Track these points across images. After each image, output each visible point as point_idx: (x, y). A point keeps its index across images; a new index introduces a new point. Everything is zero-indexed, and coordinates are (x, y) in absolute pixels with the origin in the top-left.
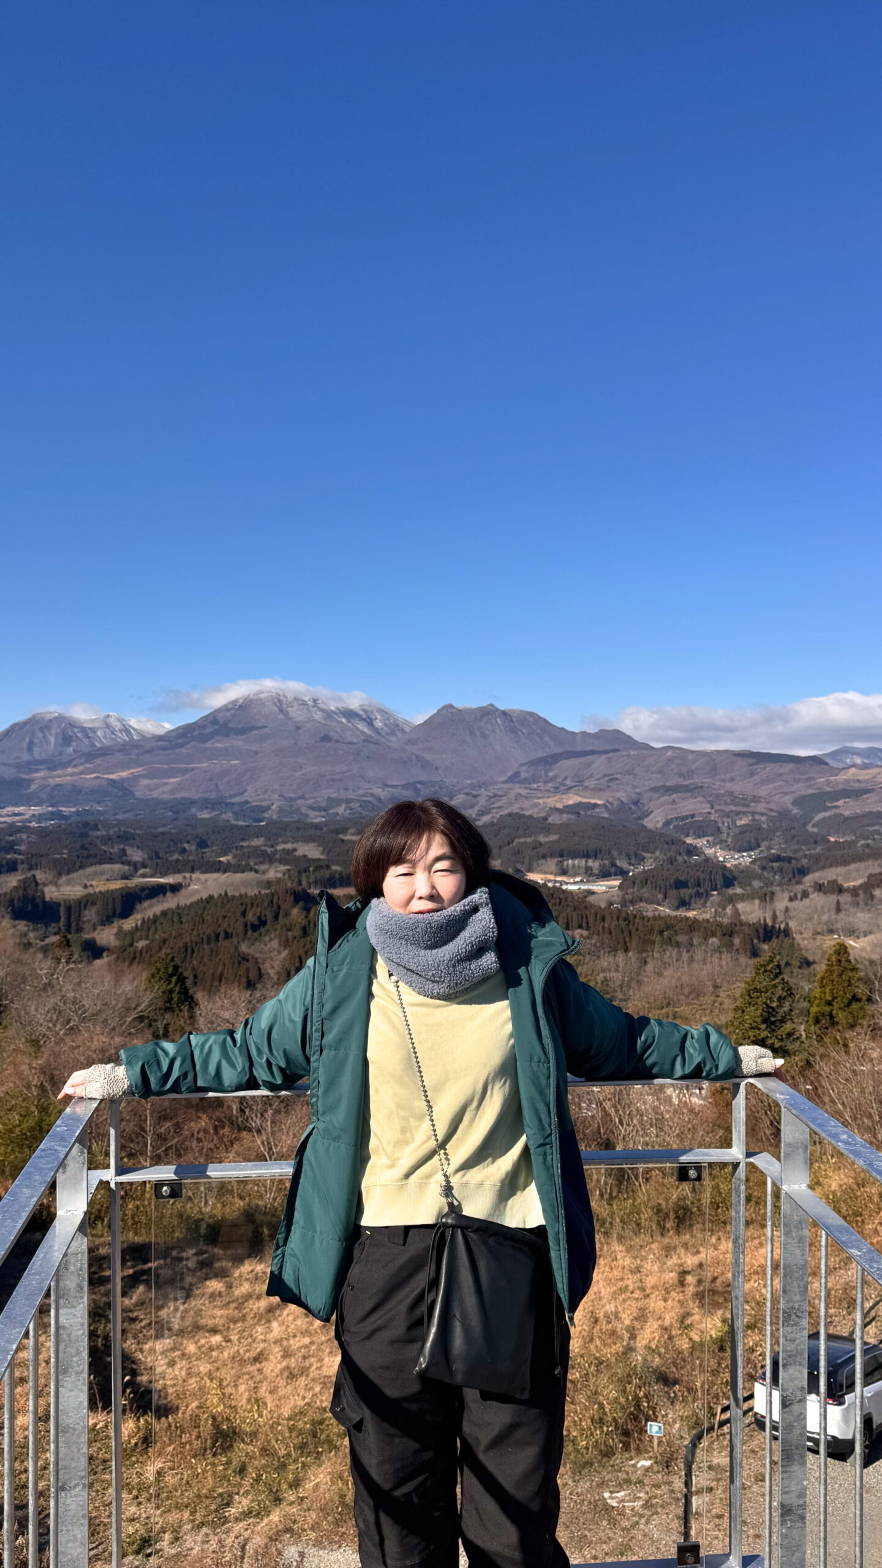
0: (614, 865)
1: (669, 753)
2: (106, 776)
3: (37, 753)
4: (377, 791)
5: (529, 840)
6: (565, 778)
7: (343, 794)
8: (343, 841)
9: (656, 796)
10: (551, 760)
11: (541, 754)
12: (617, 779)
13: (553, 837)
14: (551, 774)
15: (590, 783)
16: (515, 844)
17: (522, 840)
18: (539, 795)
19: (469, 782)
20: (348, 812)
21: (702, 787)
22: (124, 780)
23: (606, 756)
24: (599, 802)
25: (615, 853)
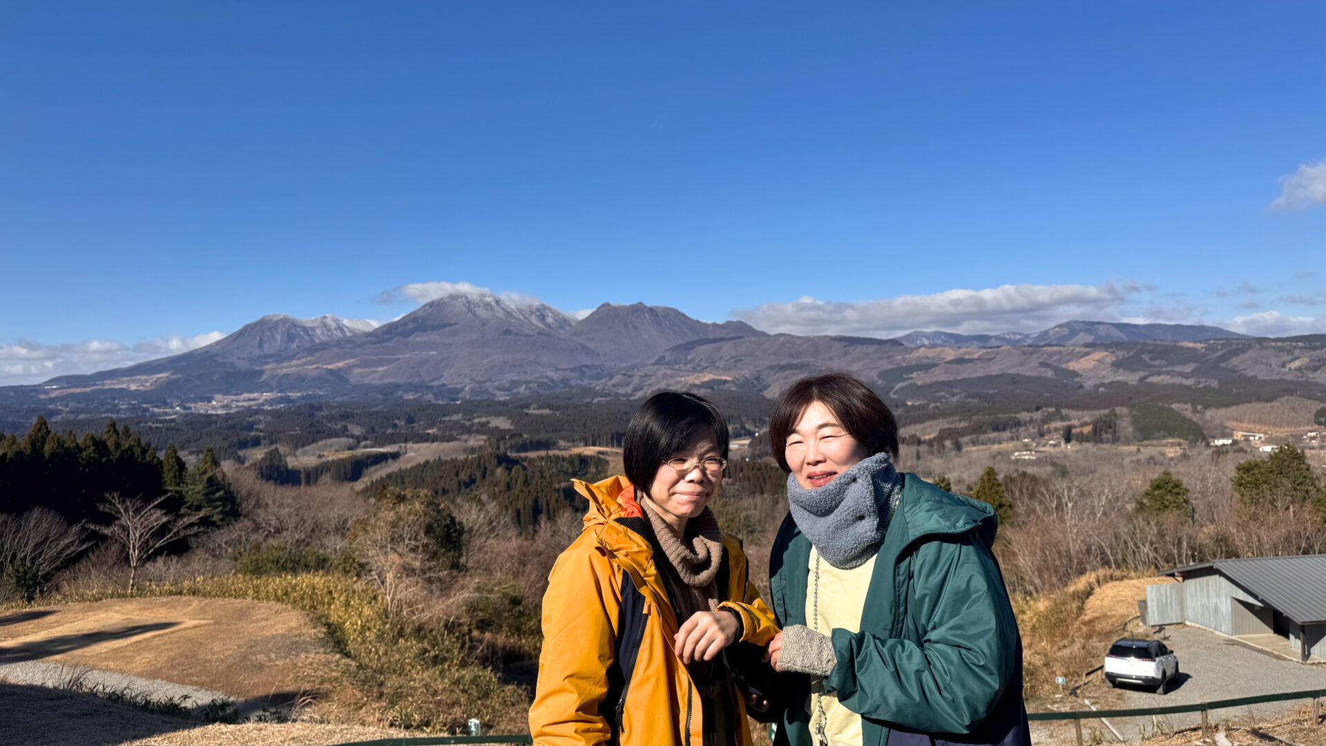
0: (743, 428)
1: (782, 339)
2: (325, 367)
3: (267, 349)
4: (551, 374)
7: (523, 377)
8: (527, 414)
10: (689, 346)
12: (741, 360)
14: (689, 357)
15: (721, 364)
18: (681, 374)
19: (624, 365)
20: (528, 391)
21: (809, 365)
22: (340, 369)
24: (728, 379)
25: (744, 419)
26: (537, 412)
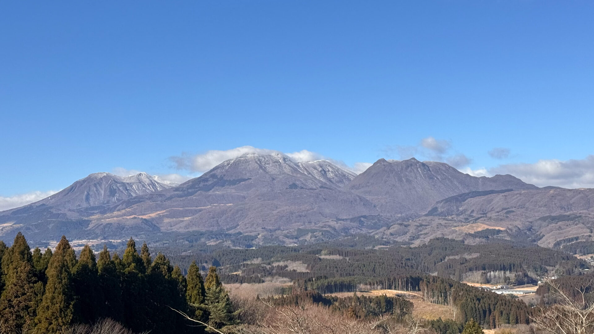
0: (526, 275)
1: (552, 192)
2: (140, 217)
4: (333, 223)
5: (457, 257)
6: (473, 211)
7: (308, 227)
8: (320, 259)
9: (544, 224)
10: (460, 198)
11: (452, 194)
12: (513, 212)
13: (475, 255)
14: (461, 209)
15: (493, 215)
16: (446, 260)
17: (451, 257)
18: (455, 224)
19: (399, 215)
20: (313, 239)
21: (580, 216)
22: (153, 219)
23: (503, 194)
24: (502, 229)
25: (525, 267)
26: (328, 257)
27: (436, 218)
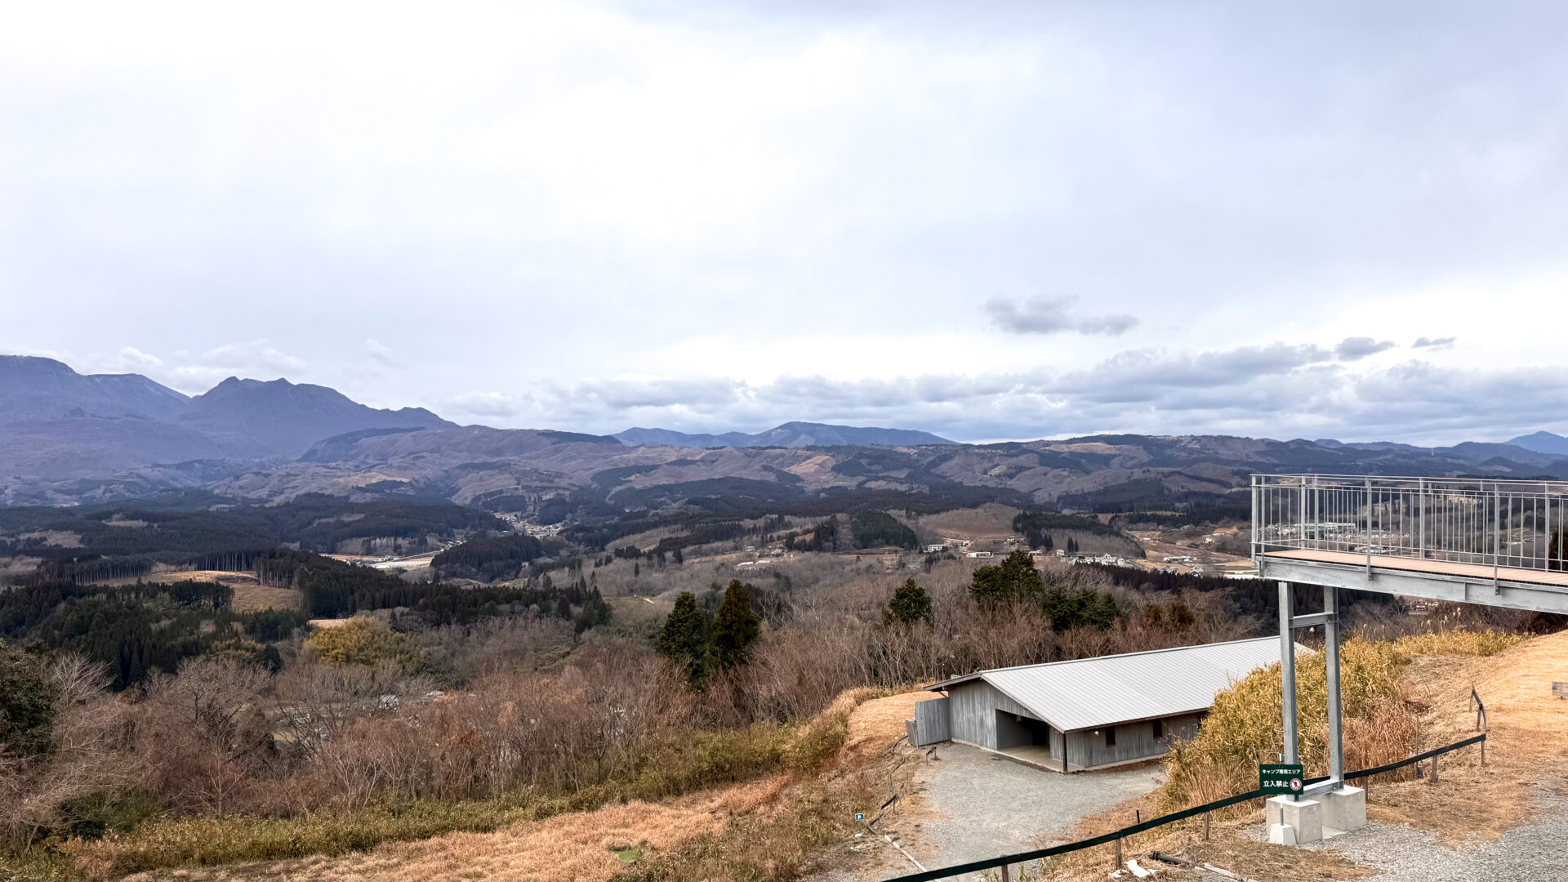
0: (424, 543)
1: (476, 432)
4: (145, 471)
5: (331, 520)
6: (367, 456)
7: (101, 476)
8: (107, 527)
9: (464, 473)
10: (353, 438)
11: (338, 432)
12: (423, 457)
13: (357, 517)
14: (351, 452)
15: (396, 461)
16: (315, 525)
17: (323, 520)
18: (339, 474)
19: (258, 461)
20: (108, 495)
21: (509, 464)
23: (412, 434)
24: (405, 480)
25: (424, 531)
27: (314, 464)
